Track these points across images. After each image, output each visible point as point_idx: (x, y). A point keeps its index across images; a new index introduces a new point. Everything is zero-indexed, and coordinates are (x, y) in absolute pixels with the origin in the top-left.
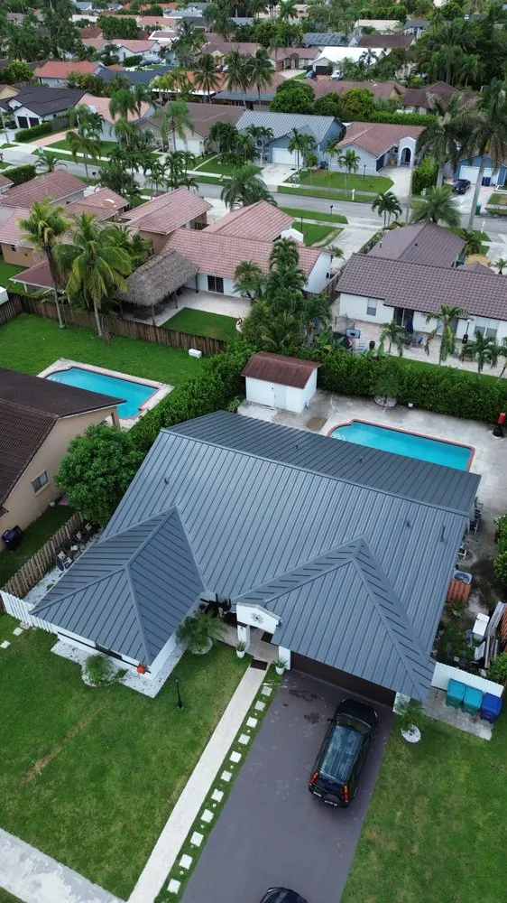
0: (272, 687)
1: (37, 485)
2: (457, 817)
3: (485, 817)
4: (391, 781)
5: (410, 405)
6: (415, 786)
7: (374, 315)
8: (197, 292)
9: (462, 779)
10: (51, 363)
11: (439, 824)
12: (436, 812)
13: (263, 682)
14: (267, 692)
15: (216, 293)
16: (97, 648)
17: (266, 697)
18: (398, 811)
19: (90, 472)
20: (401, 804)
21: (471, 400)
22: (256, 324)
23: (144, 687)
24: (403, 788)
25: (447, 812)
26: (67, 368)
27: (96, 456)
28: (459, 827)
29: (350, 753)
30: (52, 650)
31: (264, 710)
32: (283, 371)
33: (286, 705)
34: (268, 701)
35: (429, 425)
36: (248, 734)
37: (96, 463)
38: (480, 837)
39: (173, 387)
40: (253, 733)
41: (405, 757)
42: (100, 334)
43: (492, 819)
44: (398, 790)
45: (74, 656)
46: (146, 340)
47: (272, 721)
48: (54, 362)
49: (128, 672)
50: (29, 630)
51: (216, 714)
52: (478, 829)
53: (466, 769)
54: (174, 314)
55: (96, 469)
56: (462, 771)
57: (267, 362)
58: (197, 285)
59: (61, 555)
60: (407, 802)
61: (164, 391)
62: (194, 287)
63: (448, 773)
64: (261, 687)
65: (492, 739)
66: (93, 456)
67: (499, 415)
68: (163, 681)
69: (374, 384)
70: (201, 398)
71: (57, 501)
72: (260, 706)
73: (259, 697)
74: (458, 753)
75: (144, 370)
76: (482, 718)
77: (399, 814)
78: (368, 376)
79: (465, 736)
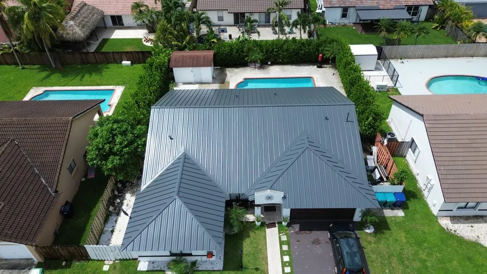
0: (286, 234)
1: (71, 169)
2: (414, 260)
3: (425, 254)
4: (374, 256)
5: (269, 63)
6: (385, 254)
7: (223, 20)
8: (106, 28)
9: (404, 240)
10: (27, 92)
11: (407, 267)
12: (403, 262)
13: (279, 234)
14: (284, 238)
15: (118, 26)
16: (172, 255)
17: (285, 241)
18: (386, 270)
19: (118, 146)
20: (386, 266)
21: (303, 52)
22: (165, 36)
23: (213, 266)
24: (381, 257)
25: (408, 259)
26: (41, 93)
27: (115, 135)
28: (417, 265)
29: (356, 250)
30: (138, 269)
31: (289, 249)
32: (195, 59)
33: (298, 241)
34: (288, 243)
35: (284, 71)
36: (288, 266)
37: (118, 140)
38: (428, 264)
39: (124, 87)
40: (290, 264)
41: (373, 241)
42: (54, 66)
43: (428, 253)
44: (380, 260)
45: (156, 266)
46: (88, 63)
47: (297, 253)
48: (29, 90)
49: (197, 262)
50: (113, 264)
51: (264, 263)
52: (426, 261)
53: (403, 234)
54: (98, 44)
55: (121, 144)
56: (402, 236)
57: (183, 56)
58: (105, 24)
59: (111, 208)
60: (387, 264)
61: (119, 90)
62: (104, 26)
63: (396, 240)
64: (280, 237)
65: (405, 215)
66: (114, 135)
67: (319, 56)
68: (222, 258)
69: (247, 56)
70: (154, 85)
71: (86, 176)
72: (285, 248)
73: (282, 243)
74: (395, 228)
75: (98, 81)
76: (395, 207)
77: (387, 271)
78: (243, 51)
79: (393, 219)
